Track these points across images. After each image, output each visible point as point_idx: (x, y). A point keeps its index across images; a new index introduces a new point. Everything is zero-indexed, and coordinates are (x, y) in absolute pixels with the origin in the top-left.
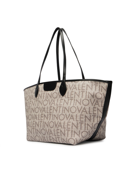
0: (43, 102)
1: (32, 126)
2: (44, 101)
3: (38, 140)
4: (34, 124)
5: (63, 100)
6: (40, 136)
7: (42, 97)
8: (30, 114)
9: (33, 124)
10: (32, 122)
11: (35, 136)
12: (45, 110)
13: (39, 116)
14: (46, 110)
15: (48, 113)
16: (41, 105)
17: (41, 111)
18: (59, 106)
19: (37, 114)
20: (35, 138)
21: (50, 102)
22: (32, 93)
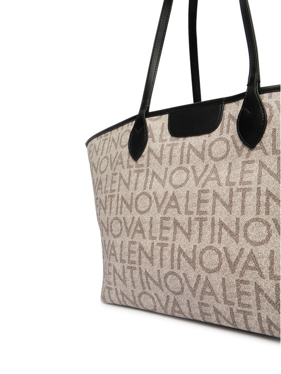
0: (168, 176)
1: (125, 258)
2: (172, 173)
3: (151, 308)
4: (134, 252)
5: (256, 165)
6: (159, 295)
7: (166, 160)
8: (116, 218)
9: (131, 252)
10: (126, 244)
11: (136, 295)
12: (177, 203)
13: (151, 226)
14: (183, 204)
15: (191, 213)
16: (159, 184)
17: (159, 207)
18: (237, 186)
19: (146, 218)
20: (137, 299)
21: (199, 174)
22: (116, 147)
